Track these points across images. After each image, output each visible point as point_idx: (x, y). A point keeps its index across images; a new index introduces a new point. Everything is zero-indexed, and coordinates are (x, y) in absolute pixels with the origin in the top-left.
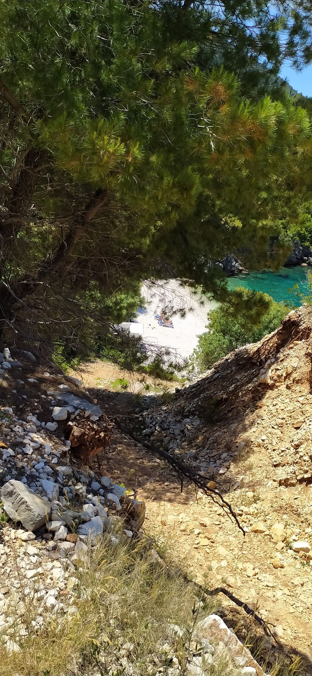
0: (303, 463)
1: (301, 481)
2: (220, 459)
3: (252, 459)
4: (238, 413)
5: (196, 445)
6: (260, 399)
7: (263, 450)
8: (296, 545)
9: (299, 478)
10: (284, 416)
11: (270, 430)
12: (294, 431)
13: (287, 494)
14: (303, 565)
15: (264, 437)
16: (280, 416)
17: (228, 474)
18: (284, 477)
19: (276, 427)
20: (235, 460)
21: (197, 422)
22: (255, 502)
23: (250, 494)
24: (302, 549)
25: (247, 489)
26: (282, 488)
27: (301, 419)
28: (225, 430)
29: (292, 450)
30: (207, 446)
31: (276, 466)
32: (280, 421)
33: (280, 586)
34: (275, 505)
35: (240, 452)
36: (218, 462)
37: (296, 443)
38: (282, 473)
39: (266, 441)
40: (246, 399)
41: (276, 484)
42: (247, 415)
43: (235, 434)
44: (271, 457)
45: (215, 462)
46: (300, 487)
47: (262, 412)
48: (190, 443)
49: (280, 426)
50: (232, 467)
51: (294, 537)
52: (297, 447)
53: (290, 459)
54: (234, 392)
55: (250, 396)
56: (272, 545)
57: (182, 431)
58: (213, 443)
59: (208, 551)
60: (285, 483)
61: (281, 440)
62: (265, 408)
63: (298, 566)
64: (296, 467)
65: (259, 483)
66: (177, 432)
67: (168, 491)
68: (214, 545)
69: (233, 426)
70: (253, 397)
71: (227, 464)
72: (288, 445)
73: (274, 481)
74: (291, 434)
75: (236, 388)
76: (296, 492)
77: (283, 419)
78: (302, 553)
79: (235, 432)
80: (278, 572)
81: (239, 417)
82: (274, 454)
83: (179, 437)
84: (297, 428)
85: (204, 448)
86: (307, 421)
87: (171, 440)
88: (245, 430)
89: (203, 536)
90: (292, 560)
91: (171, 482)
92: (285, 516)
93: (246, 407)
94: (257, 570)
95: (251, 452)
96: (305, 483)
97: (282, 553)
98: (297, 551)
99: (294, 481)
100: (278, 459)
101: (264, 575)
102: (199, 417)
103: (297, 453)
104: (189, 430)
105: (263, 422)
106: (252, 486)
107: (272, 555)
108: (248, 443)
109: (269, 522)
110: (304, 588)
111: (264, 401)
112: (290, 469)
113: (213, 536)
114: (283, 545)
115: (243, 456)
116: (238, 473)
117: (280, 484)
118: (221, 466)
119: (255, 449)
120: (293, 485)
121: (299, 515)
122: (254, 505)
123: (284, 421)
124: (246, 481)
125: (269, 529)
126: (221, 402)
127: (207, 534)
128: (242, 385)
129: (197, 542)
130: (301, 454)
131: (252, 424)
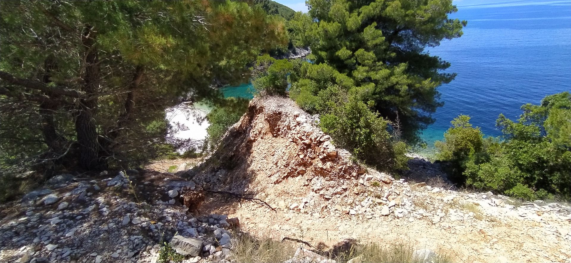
0: (282, 170)
1: (284, 178)
2: (242, 184)
3: (259, 178)
4: (243, 159)
5: (228, 183)
6: (251, 148)
7: (261, 172)
8: (292, 207)
9: (282, 177)
10: (265, 152)
11: (261, 161)
12: (272, 157)
13: (279, 187)
14: (298, 214)
15: (260, 166)
16: (264, 153)
17: (249, 190)
18: (276, 180)
19: (263, 159)
20: (250, 182)
21: (224, 172)
22: (267, 197)
23: (263, 194)
24: (295, 207)
25: (261, 193)
26: (277, 185)
27: (273, 150)
28: (240, 170)
29: (275, 166)
30: (234, 181)
31: (270, 177)
32: (264, 155)
33: (293, 228)
34: (276, 194)
35: (251, 177)
36: (242, 186)
37: (275, 162)
38: (274, 179)
39: (261, 167)
40: (244, 151)
41: (273, 185)
42: (247, 158)
43: (245, 170)
44: (266, 174)
45: (241, 187)
46: (284, 181)
47: (254, 154)
48: (224, 183)
49: (265, 157)
50: (250, 186)
51: (290, 204)
52: (276, 163)
53: (275, 171)
54: (237, 150)
55: (245, 149)
56: (282, 212)
57: (218, 179)
58: (236, 178)
59: (255, 229)
60: (277, 182)
61: (268, 163)
62: (254, 152)
63: (297, 215)
64: (279, 173)
65: (265, 188)
66: (215, 181)
67: (223, 211)
68: (256, 225)
69: (243, 166)
70: (247, 149)
71: (247, 185)
72: (272, 165)
73: (272, 183)
74: (271, 159)
75: (237, 147)
76: (284, 184)
77: (265, 153)
78: (296, 209)
79: (245, 169)
80: (289, 222)
81: (244, 161)
82: (267, 171)
83: (217, 183)
84: (273, 155)
85: (232, 182)
86: (276, 150)
87: (214, 186)
88: (249, 166)
90: (293, 214)
91: (223, 206)
92: (283, 197)
93: (245, 155)
94: (280, 226)
95: (256, 175)
96: (286, 179)
97: (287, 213)
98: (293, 209)
99: (281, 180)
100: (270, 173)
101: (284, 226)
102: (224, 169)
103: (277, 166)
104: (221, 177)
105: (256, 159)
106: (263, 190)
107: (284, 216)
108: (253, 172)
109: (276, 203)
110: (303, 223)
111: (253, 149)
112: (277, 175)
113: (254, 221)
114: (287, 209)
115: (253, 179)
116: (254, 188)
117: (275, 183)
118: (244, 187)
119: (257, 173)
120: (281, 182)
121: (288, 193)
123: (266, 155)
124: (259, 189)
125: (278, 206)
126: (232, 157)
127: (251, 222)
128: (239, 145)
129: (248, 227)
130: (280, 166)
131: (252, 162)
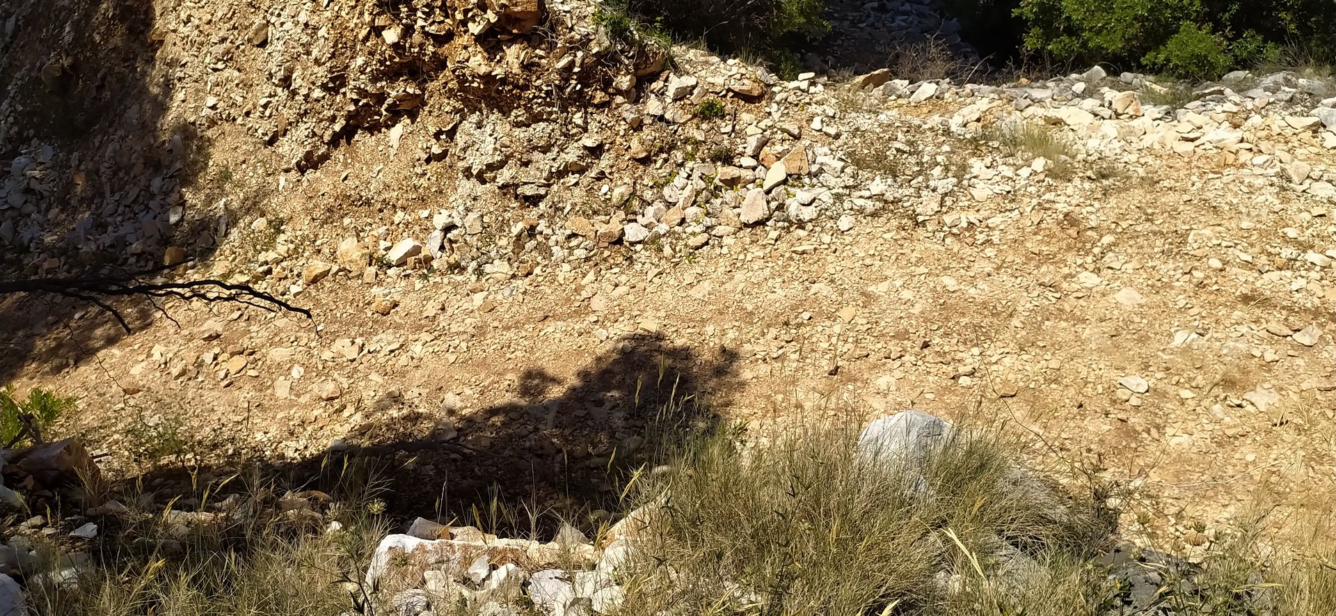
0: (318, 106)
1: (334, 142)
2: (153, 196)
3: (218, 157)
4: (121, 80)
5: (82, 201)
6: (148, 20)
7: (227, 127)
8: (394, 256)
9: (327, 138)
10: (221, 34)
11: (213, 78)
12: (261, 54)
13: (324, 180)
14: (425, 277)
15: (211, 101)
16: (214, 39)
17: (190, 214)
18: (300, 153)
19: (220, 65)
20: (187, 177)
21: (46, 153)
22: (279, 231)
23: (260, 224)
24: (408, 254)
25: (248, 219)
26: (310, 174)
27: (258, 20)
28: (121, 133)
29: (282, 93)
30: (107, 189)
31: (271, 142)
32: (221, 48)
33: (410, 337)
34: (317, 214)
35: (184, 158)
36: (152, 204)
37: (281, 74)
38: (291, 148)
39: (221, 105)
40: (117, 40)
41: (294, 175)
42: (144, 74)
43: (148, 128)
44: (251, 132)
45: (148, 208)
46: (339, 154)
47: (172, 49)
48: (64, 204)
49: (228, 58)
50: (189, 196)
51: (383, 244)
52: (286, 82)
53: (288, 114)
54: (81, 40)
55: (121, 29)
56: (355, 283)
57: (28, 191)
58: (115, 173)
59: (253, 373)
60: (310, 162)
61: (247, 85)
62: (170, 38)
63: (418, 284)
64: (310, 122)
65: (263, 193)
66: (16, 200)
67: (93, 326)
68: (257, 356)
69: (132, 114)
70: (131, 30)
71: (174, 197)
72: (268, 89)
73: (287, 171)
74: (259, 64)
75: (76, 26)
76: (339, 167)
77: (223, 40)
78: (411, 260)
79: (144, 125)
80: (395, 317)
81: (131, 88)
82: (252, 121)
83: (30, 208)
84: (263, 44)
85: (102, 195)
86: (273, 19)
87: (16, 224)
88: (163, 108)
89: (226, 356)
90: (403, 283)
91: (84, 307)
92: (347, 221)
93: (128, 58)
94: (359, 341)
95: (204, 146)
96: (343, 142)
97: (380, 283)
98: (402, 263)
99: (323, 150)
100: (265, 127)
101: (375, 339)
102: (41, 139)
103: (294, 93)
104: (41, 180)
105: (188, 71)
106: (253, 205)
107: (368, 299)
108: (187, 131)
109: (326, 250)
110: (449, 311)
111: (159, 23)
112: (302, 131)
113: (246, 342)
114: (373, 269)
115: (195, 162)
116: (210, 200)
117: (302, 169)
118: (165, 209)
119: (209, 133)
120: (325, 157)
121: (368, 203)
122: (282, 237)
123: (227, 44)
124: (235, 205)
125: (334, 260)
126: (66, 79)
127: (230, 348)
128: (88, 16)
129: (222, 374)
130: (304, 91)
131: (168, 87)
